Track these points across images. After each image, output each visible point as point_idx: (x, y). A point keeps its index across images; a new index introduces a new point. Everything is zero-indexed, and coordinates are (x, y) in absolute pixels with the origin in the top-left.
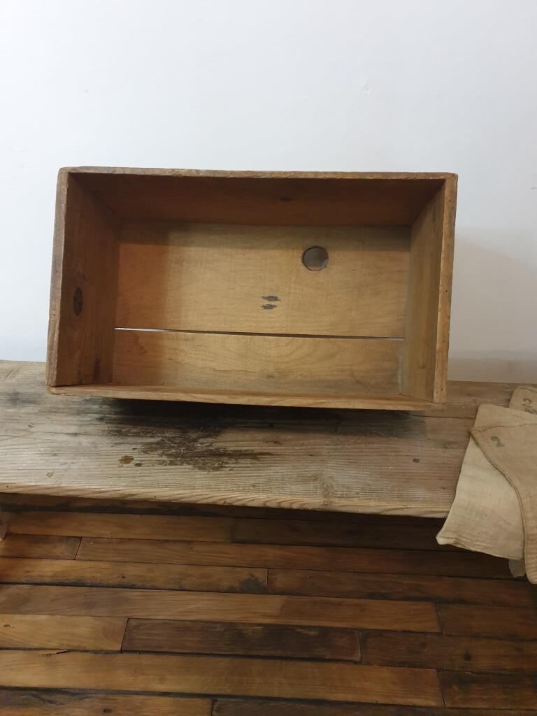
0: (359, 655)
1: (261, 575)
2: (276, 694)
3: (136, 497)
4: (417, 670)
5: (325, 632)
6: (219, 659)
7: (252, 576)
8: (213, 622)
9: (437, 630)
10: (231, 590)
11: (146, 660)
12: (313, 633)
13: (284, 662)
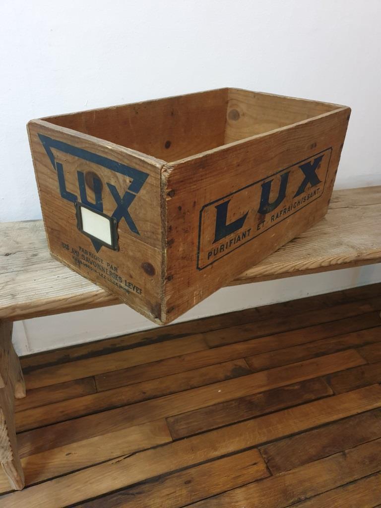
0: (331, 390)
1: (241, 363)
2: (296, 430)
4: (367, 388)
5: (303, 384)
6: (246, 423)
7: (236, 365)
8: (227, 402)
9: (365, 363)
10: (227, 378)
11: (195, 440)
12: (296, 387)
13: (290, 410)
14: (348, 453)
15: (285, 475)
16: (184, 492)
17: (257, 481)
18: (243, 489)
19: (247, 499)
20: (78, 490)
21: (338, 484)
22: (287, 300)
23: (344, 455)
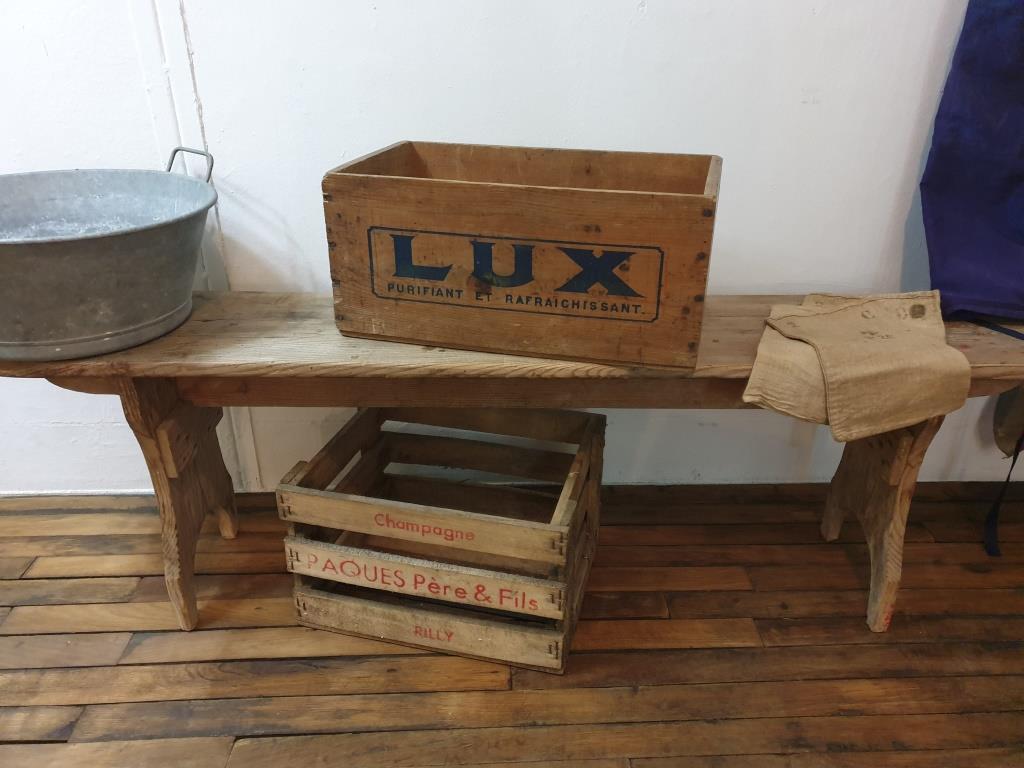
0: (667, 612)
3: (445, 373)
4: (731, 620)
5: (626, 595)
9: (750, 588)
12: (613, 597)
14: (642, 690)
15: (530, 693)
16: (382, 679)
17: (487, 691)
18: (462, 695)
19: (459, 705)
20: (254, 647)
21: (603, 720)
22: (669, 483)
23: (635, 690)
